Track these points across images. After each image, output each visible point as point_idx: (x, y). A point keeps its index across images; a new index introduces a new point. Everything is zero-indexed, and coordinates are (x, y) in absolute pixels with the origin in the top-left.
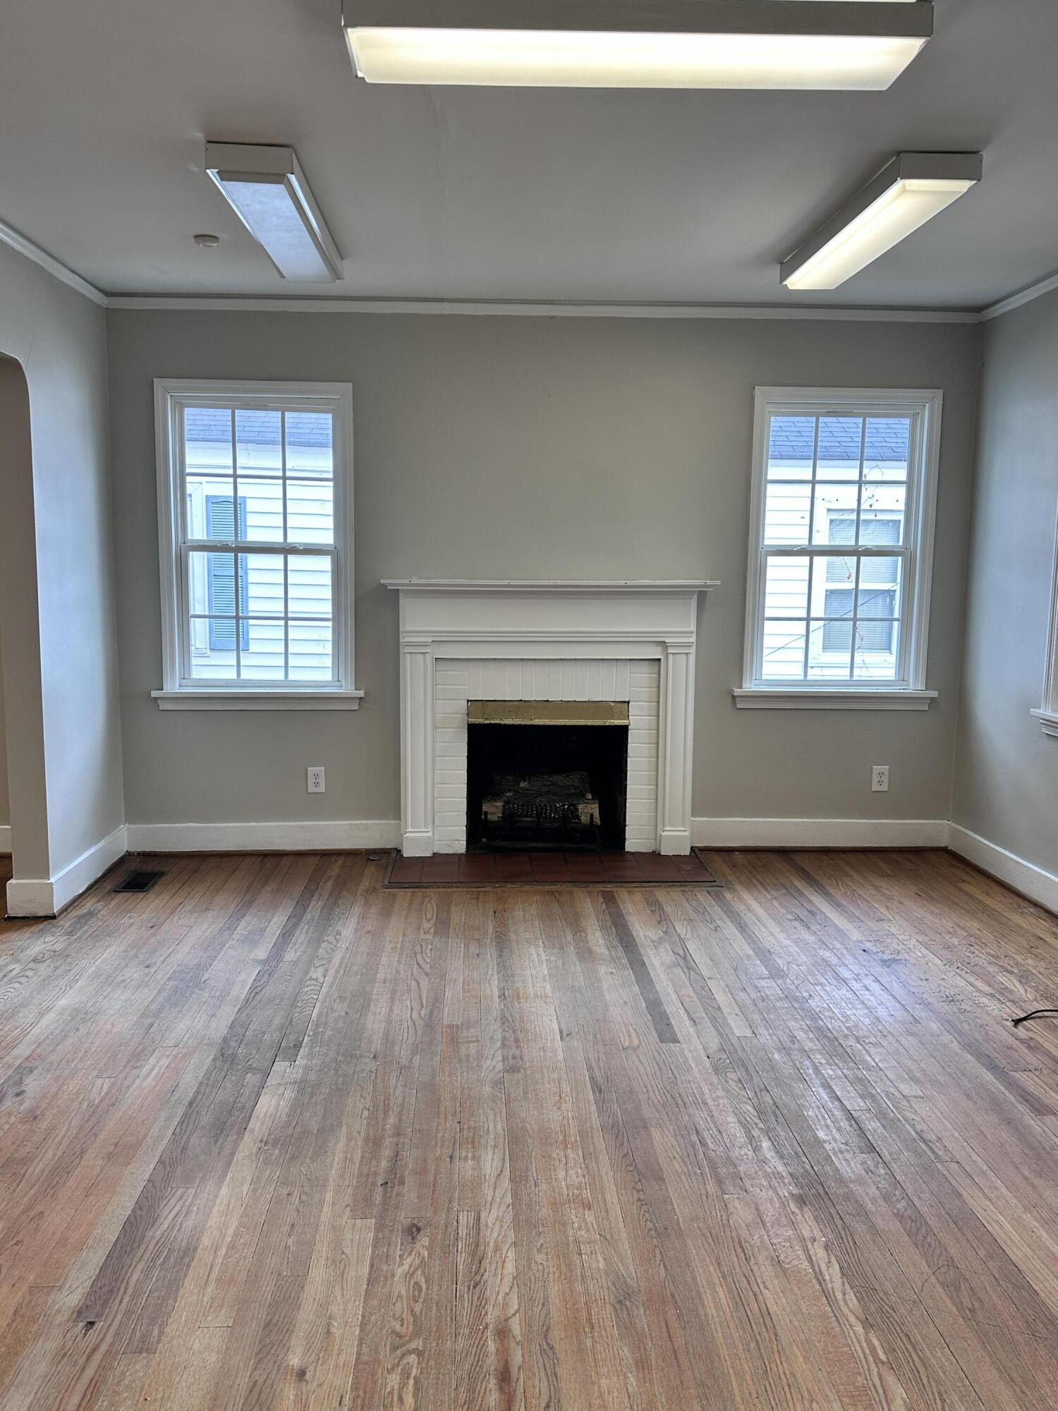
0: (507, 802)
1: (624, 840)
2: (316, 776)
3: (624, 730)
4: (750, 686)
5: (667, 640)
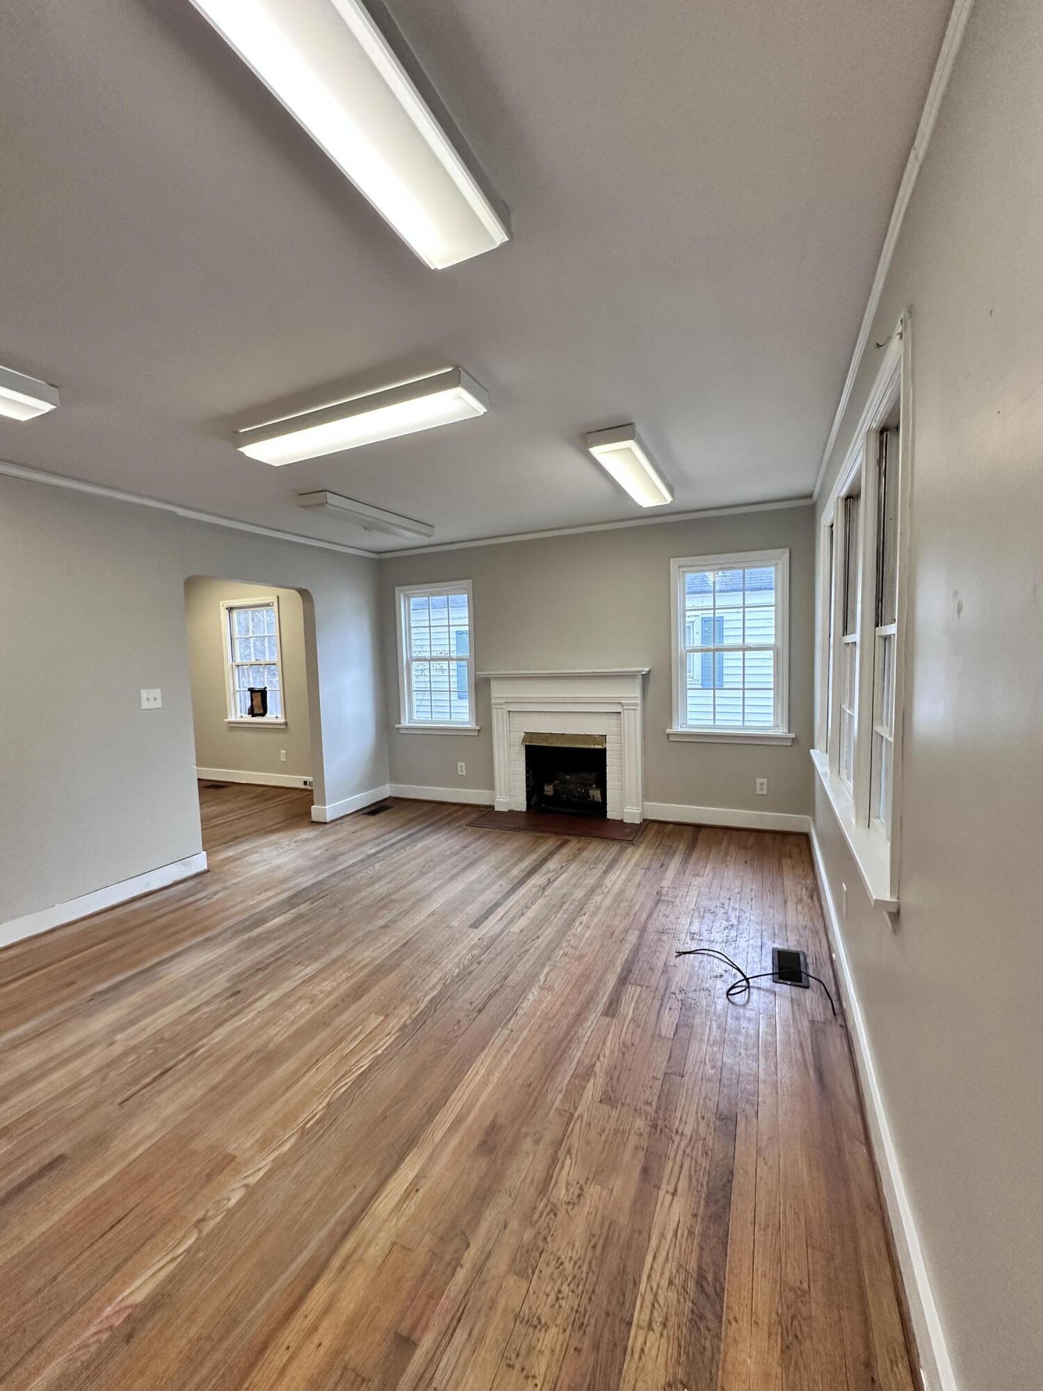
0: (555, 786)
1: (606, 812)
2: (461, 767)
3: (604, 751)
4: (677, 728)
5: (623, 702)
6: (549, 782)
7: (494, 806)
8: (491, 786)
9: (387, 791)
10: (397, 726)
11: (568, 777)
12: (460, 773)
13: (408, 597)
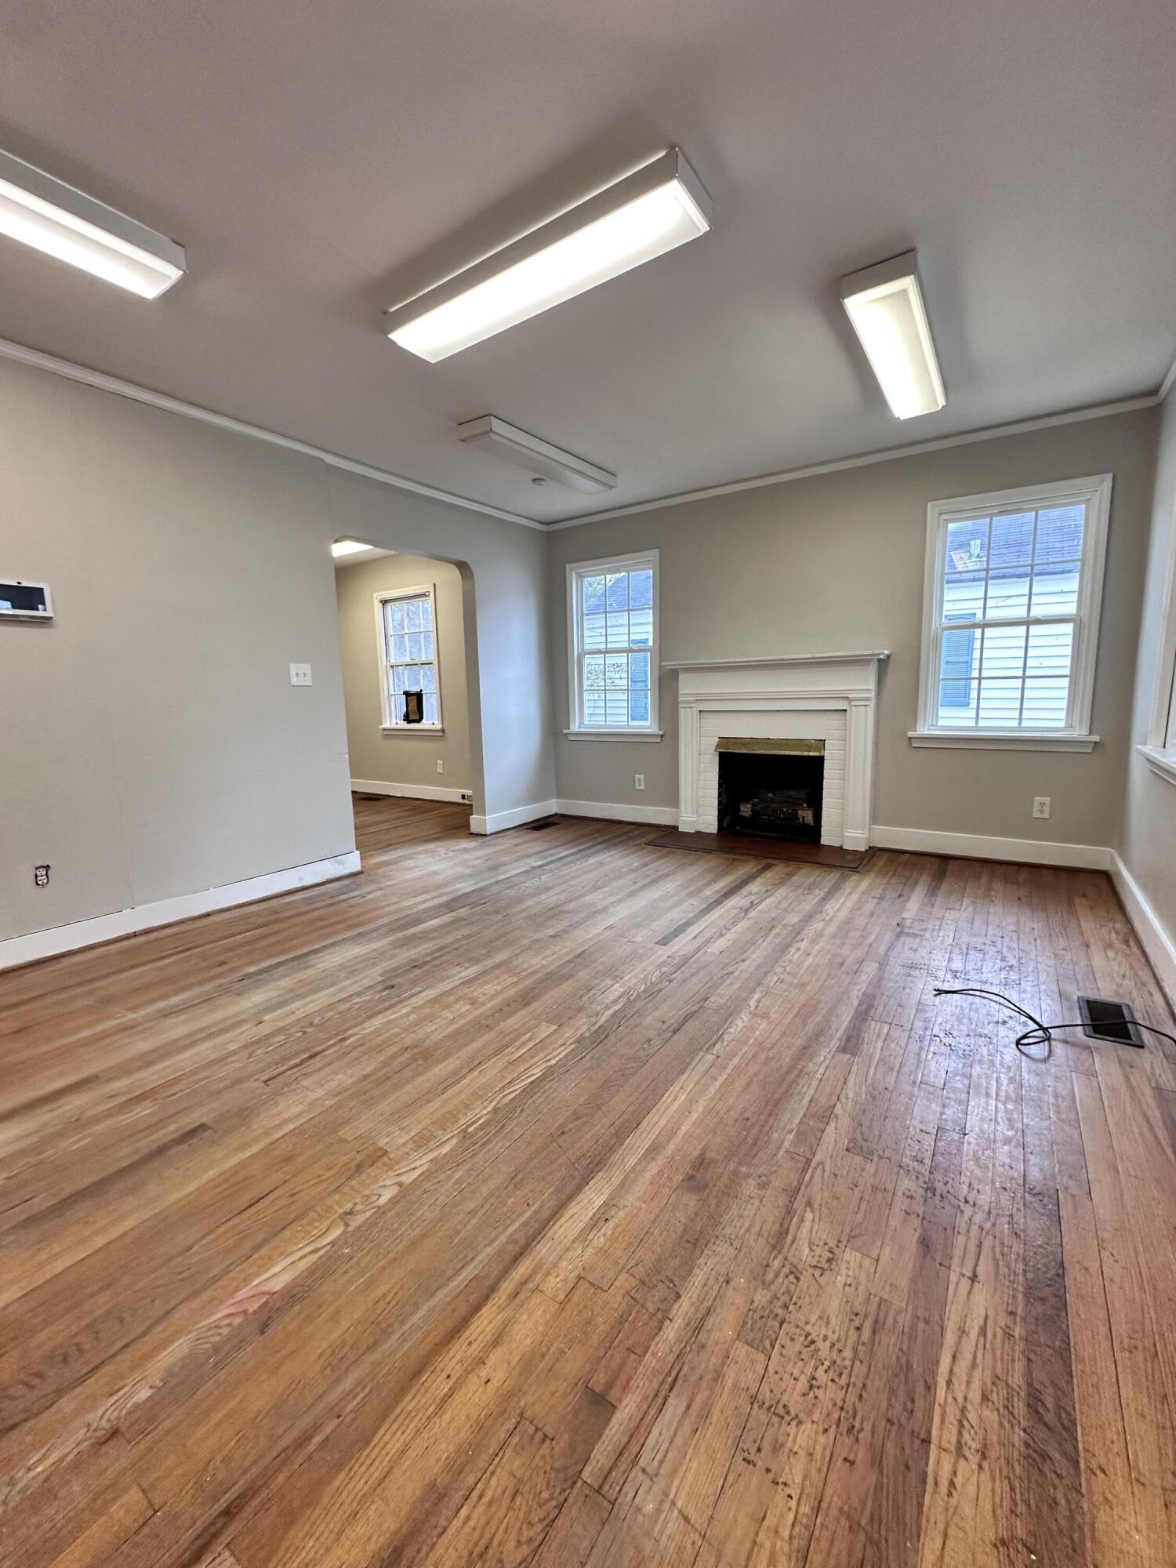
0: (753, 805)
1: (820, 837)
2: (639, 780)
3: (820, 760)
4: (923, 730)
5: (850, 696)
6: (747, 800)
7: (677, 828)
8: (674, 801)
9: (552, 806)
10: (565, 731)
11: (770, 795)
12: (637, 788)
13: (581, 577)
